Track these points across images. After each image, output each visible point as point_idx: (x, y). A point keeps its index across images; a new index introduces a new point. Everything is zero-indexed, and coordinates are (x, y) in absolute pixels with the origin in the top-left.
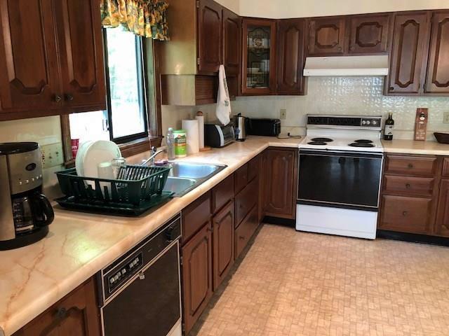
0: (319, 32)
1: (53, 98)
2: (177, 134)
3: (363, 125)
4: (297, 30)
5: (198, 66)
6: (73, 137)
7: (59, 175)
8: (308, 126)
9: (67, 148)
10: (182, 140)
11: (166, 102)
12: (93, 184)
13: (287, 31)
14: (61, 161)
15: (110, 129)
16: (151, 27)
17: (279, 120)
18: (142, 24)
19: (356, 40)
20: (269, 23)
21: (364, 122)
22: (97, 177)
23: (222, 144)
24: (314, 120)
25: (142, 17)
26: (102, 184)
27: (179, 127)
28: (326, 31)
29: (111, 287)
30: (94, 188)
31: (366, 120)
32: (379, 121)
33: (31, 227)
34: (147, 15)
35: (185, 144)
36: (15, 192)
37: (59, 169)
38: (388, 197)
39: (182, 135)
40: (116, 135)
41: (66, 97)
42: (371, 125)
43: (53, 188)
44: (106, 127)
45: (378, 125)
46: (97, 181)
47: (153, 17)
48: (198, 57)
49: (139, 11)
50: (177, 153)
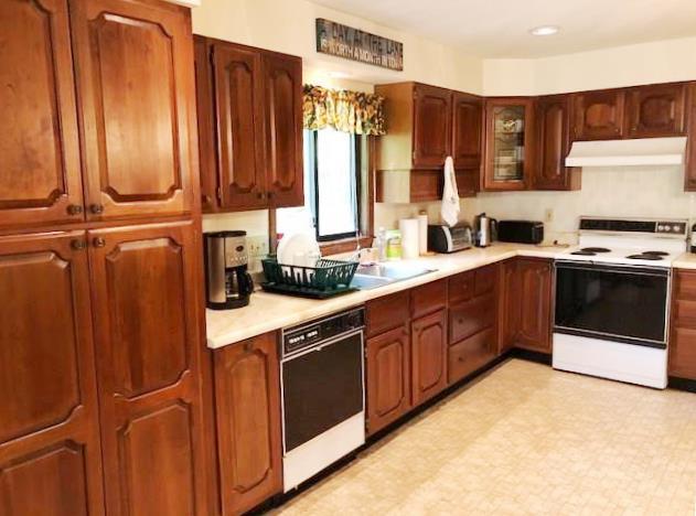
0: (589, 111)
1: (260, 196)
2: (390, 234)
3: (658, 231)
4: (561, 108)
5: (413, 160)
6: (279, 231)
7: (264, 263)
8: (582, 231)
9: (273, 241)
10: (397, 242)
11: (379, 200)
12: (288, 269)
13: (546, 111)
14: (268, 252)
15: (317, 226)
16: (363, 124)
17: (541, 223)
18: (352, 121)
19: (641, 118)
20: (523, 102)
21: (661, 228)
22: (292, 264)
23: (450, 249)
24: (588, 224)
25: (352, 115)
26: (296, 271)
27: (397, 226)
28: (598, 108)
29: (290, 348)
30: (289, 274)
31: (664, 224)
32: (683, 226)
33: (237, 295)
34: (358, 112)
35: (399, 245)
36: (229, 266)
37: (265, 258)
38: (682, 331)
39: (396, 235)
40: (321, 234)
41: (269, 196)
42: (671, 231)
43: (258, 275)
44: (313, 224)
45: (682, 232)
46: (292, 267)
47: (365, 113)
48: (413, 150)
49: (349, 108)
50: (388, 256)
